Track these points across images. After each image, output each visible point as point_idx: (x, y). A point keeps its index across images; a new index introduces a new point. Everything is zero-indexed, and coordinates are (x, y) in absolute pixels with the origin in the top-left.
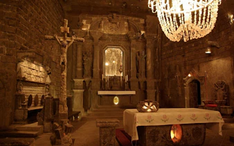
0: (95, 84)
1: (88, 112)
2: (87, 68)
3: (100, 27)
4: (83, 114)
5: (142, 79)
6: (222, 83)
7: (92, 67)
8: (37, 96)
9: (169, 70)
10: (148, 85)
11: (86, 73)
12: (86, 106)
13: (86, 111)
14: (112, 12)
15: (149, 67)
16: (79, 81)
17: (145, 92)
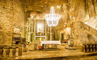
0: (34, 34)
1: (32, 42)
2: (32, 29)
3: (36, 17)
4: (30, 43)
5: (48, 33)
6: (68, 35)
7: (33, 29)
8: (17, 38)
9: (56, 30)
10: (50, 35)
11: (32, 31)
12: (31, 41)
13: (31, 42)
14: (40, 13)
15: (50, 29)
16: (29, 33)
17: (49, 37)
